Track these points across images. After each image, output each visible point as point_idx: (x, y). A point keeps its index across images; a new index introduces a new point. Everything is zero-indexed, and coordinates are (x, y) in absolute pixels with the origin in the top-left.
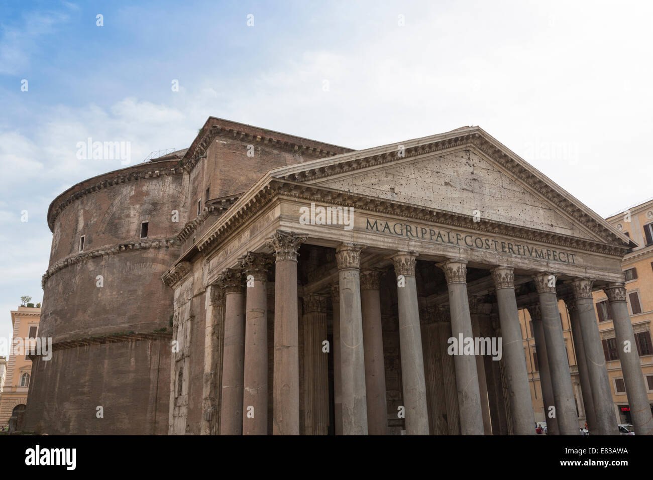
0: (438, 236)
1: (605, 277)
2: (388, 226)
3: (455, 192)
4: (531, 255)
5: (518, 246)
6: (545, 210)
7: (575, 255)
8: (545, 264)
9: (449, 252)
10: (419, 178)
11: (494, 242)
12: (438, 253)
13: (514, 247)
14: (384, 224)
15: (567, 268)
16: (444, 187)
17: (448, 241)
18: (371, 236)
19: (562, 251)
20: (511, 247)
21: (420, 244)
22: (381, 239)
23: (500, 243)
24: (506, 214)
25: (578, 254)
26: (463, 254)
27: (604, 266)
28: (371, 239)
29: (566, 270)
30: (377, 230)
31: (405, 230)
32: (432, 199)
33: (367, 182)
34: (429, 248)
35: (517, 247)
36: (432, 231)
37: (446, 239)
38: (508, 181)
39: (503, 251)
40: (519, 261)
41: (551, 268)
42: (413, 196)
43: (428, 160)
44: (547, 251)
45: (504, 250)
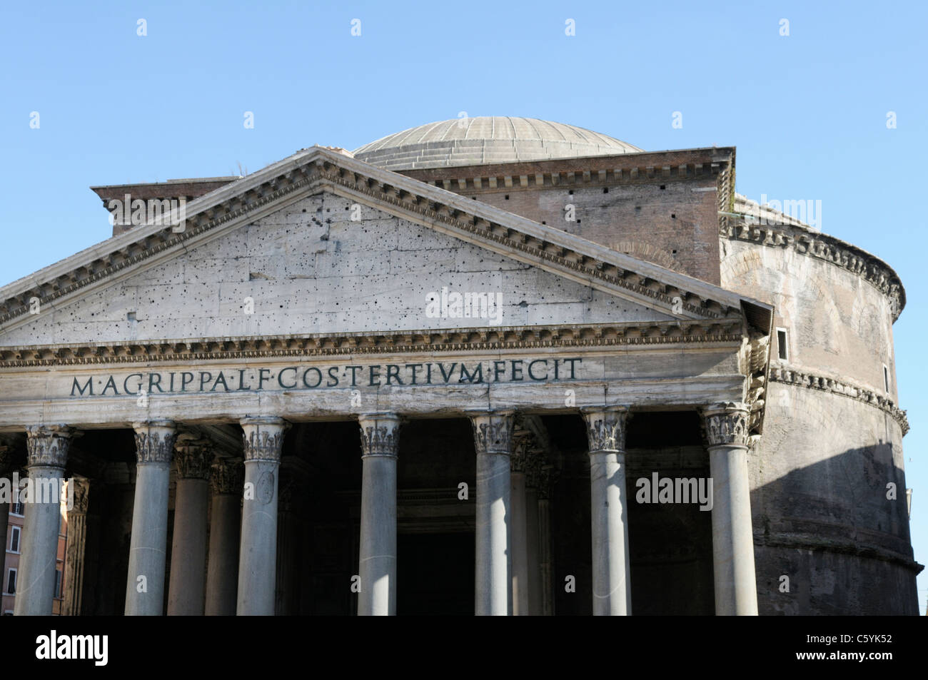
0: (217, 382)
1: (668, 397)
2: (113, 383)
3: (272, 288)
4: (447, 380)
5: (413, 366)
6: (508, 274)
7: (580, 359)
8: (481, 393)
9: (235, 407)
10: (194, 280)
11: (350, 371)
12: (210, 413)
13: (400, 371)
14: (105, 380)
15: (546, 393)
16: (247, 283)
17: (238, 387)
18: (76, 407)
19: (541, 357)
20: (393, 371)
21: (173, 403)
22: (95, 408)
23: (366, 368)
24: (397, 304)
25: (589, 355)
26: (269, 405)
27: (676, 371)
28: (75, 412)
29: (542, 396)
30: (91, 393)
31: (148, 384)
32: (215, 314)
33: (83, 312)
34: (192, 407)
35: (410, 370)
36: (205, 376)
37: (236, 384)
38: (415, 231)
39: (372, 384)
40: (410, 397)
41: (499, 399)
42: (173, 317)
43: (219, 239)
44: (496, 363)
45: (375, 382)
